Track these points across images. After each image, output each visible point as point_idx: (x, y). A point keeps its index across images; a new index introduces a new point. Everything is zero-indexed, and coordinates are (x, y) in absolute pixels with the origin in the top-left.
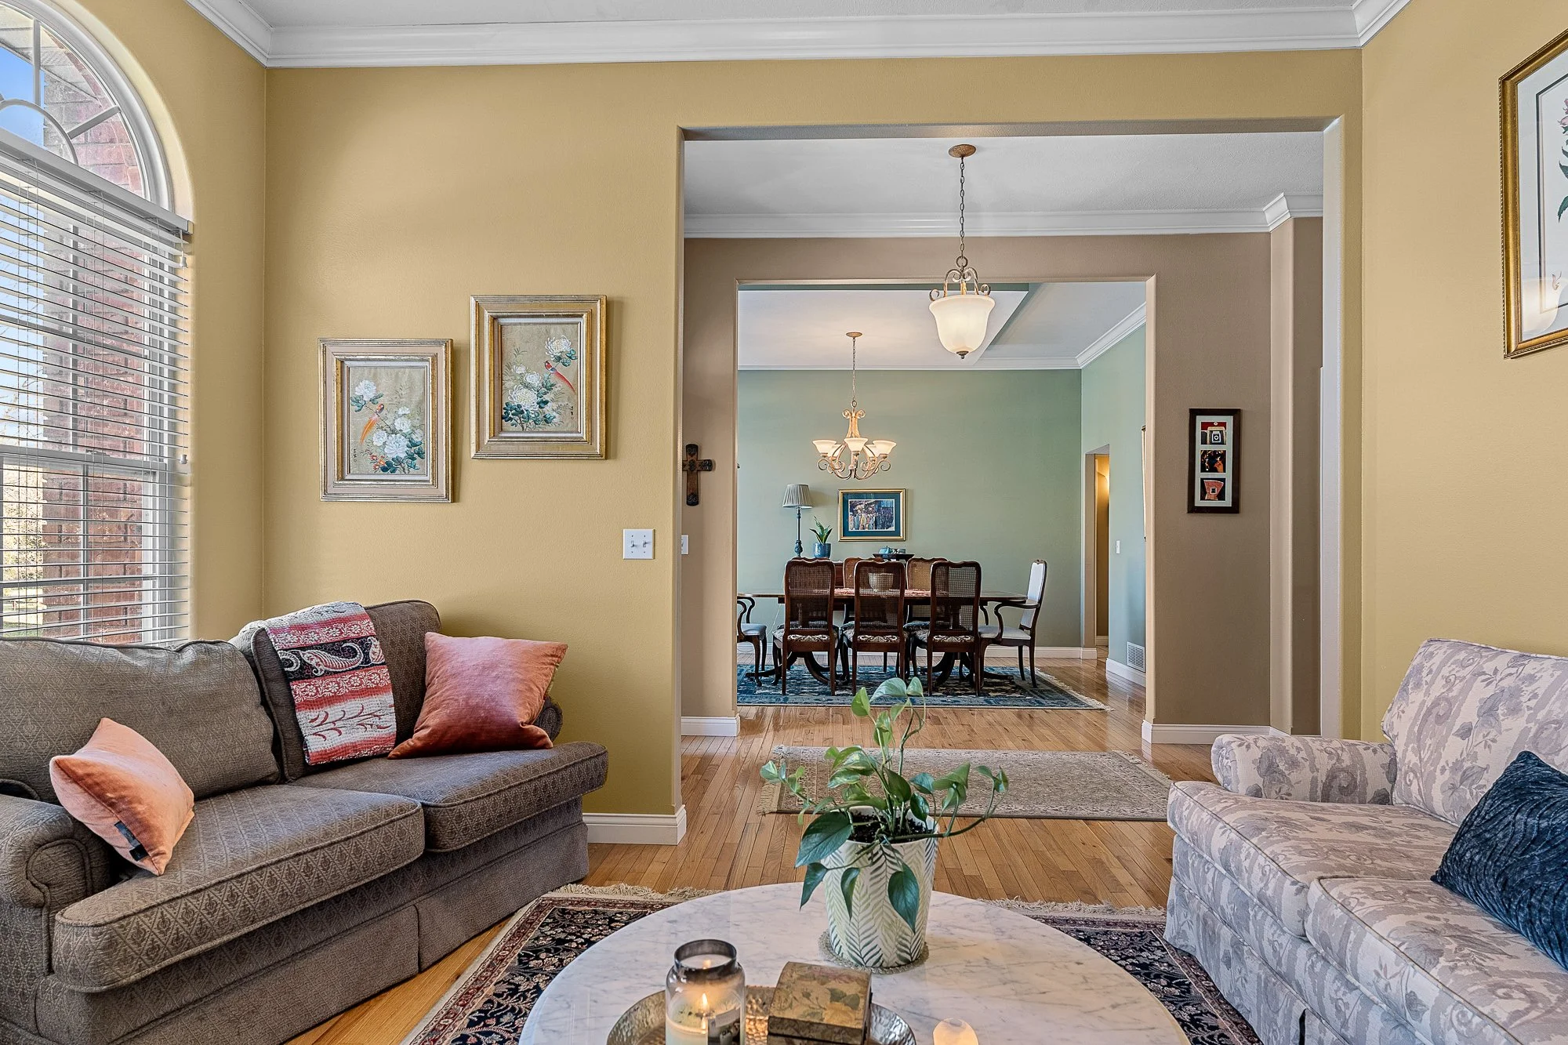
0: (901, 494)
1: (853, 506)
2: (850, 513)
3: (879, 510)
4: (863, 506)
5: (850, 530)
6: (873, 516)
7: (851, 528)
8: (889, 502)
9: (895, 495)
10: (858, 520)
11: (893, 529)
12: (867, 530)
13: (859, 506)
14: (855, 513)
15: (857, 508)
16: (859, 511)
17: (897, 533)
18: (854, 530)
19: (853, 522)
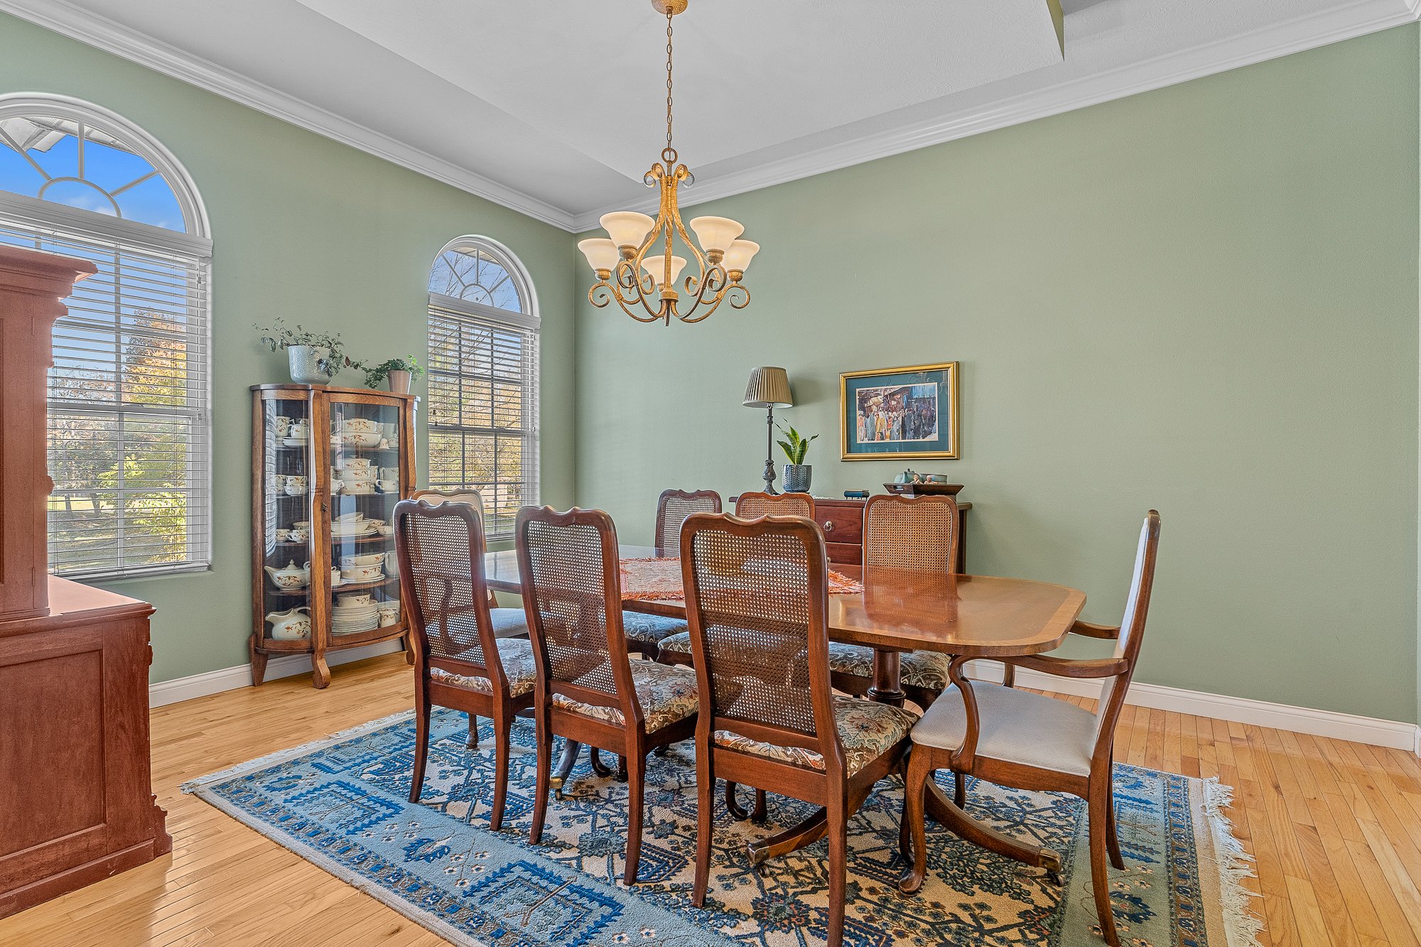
0: (950, 371)
1: (864, 400)
2: (859, 412)
3: (908, 405)
4: (880, 399)
5: (859, 442)
6: (898, 416)
7: (861, 438)
8: (926, 389)
9: (935, 374)
10: (872, 424)
11: (934, 437)
12: (888, 440)
13: (874, 399)
14: (867, 412)
15: (871, 402)
16: (874, 408)
17: (941, 444)
18: (866, 441)
19: (863, 428)
